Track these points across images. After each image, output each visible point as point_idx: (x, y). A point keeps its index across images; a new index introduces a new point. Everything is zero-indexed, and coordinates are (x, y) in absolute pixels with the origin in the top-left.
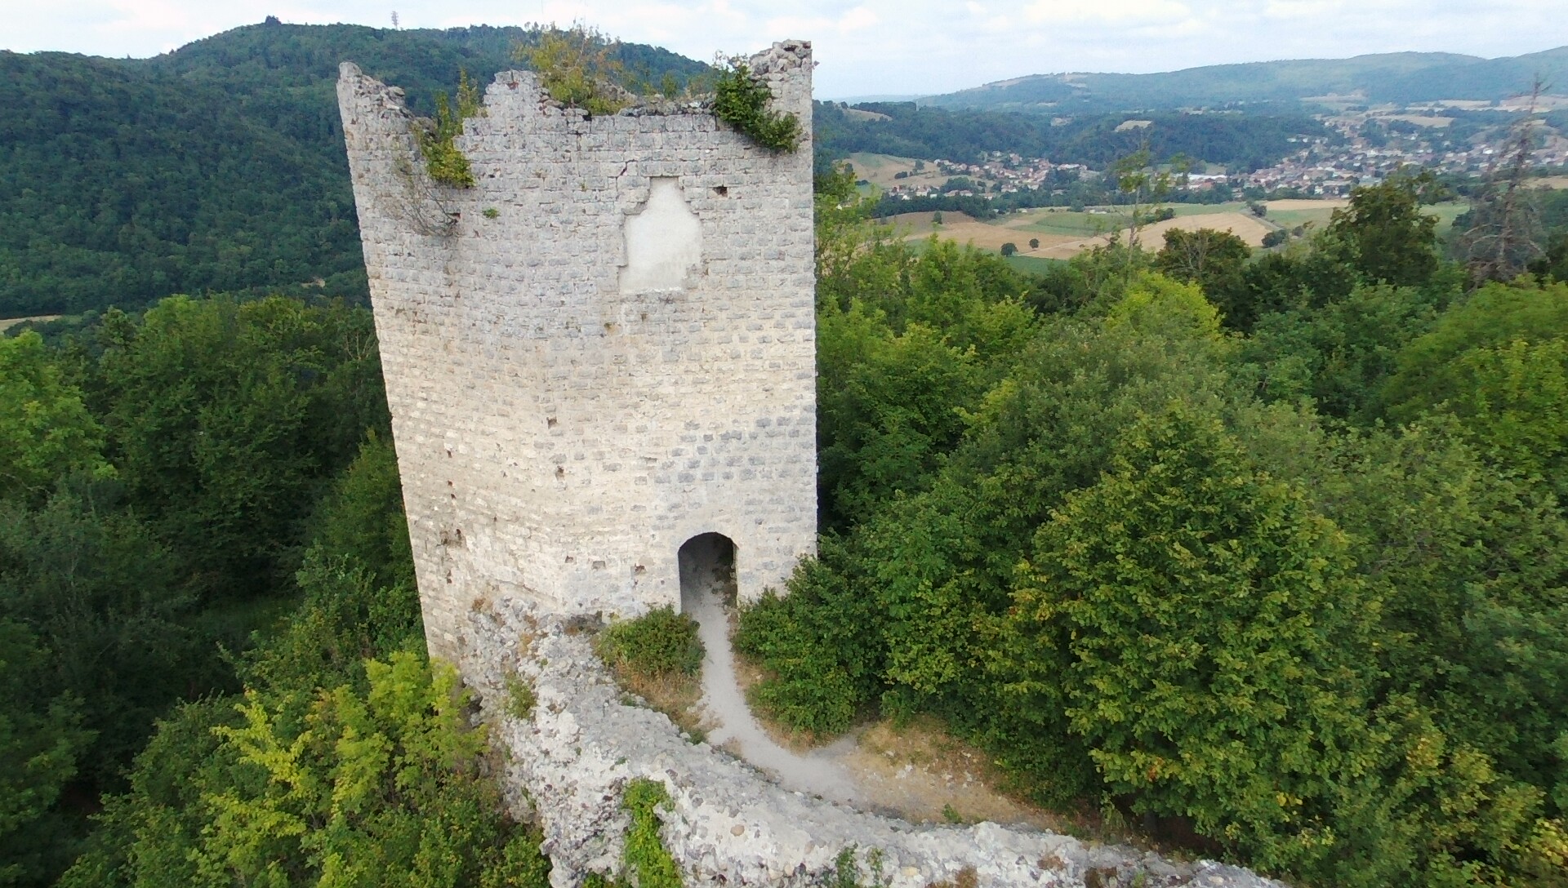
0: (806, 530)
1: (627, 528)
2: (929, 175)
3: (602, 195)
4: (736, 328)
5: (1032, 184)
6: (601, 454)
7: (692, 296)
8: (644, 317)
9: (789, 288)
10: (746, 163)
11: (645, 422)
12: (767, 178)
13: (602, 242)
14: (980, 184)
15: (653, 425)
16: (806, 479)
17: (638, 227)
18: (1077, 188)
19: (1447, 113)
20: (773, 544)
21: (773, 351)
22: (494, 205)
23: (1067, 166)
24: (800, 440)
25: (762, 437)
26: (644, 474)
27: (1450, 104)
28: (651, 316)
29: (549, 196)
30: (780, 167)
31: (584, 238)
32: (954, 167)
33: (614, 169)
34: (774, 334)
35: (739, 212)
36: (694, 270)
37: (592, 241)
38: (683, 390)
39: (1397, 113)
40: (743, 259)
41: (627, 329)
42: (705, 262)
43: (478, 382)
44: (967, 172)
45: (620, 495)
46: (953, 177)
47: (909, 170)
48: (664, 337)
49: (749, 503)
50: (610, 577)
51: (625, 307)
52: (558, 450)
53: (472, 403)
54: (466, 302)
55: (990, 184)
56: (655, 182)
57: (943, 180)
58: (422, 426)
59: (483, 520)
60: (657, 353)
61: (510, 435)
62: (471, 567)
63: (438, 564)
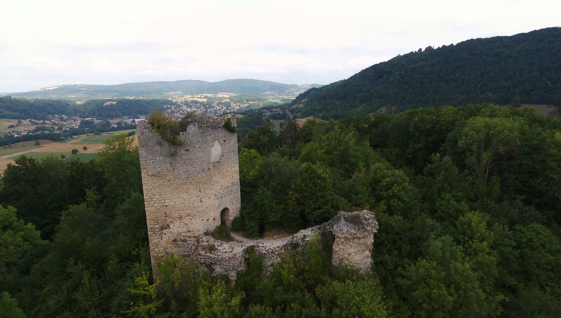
1: (212, 210)
2: (26, 126)
3: (208, 144)
4: (228, 166)
5: (75, 126)
6: (208, 195)
7: (221, 161)
8: (214, 166)
9: (235, 157)
10: (228, 135)
12: (231, 138)
13: (208, 153)
14: (51, 127)
15: (216, 188)
16: (239, 193)
17: (213, 149)
18: (95, 127)
19: (205, 98)
20: (235, 207)
21: (233, 169)
22: (188, 148)
23: (88, 119)
24: (238, 185)
25: (232, 186)
26: (215, 198)
27: (205, 95)
28: (216, 166)
29: (200, 145)
30: (233, 135)
31: (205, 152)
32: (37, 122)
33: (210, 139)
34: (233, 166)
35: (227, 144)
36: (221, 156)
38: (220, 179)
39: (192, 98)
40: (228, 153)
41: (212, 169)
42: (223, 154)
43: (179, 187)
44: (44, 123)
45: (211, 204)
46: (38, 126)
47: (15, 124)
48: (217, 170)
49: (231, 200)
50: (210, 222)
51: (211, 165)
52: (201, 196)
53: (176, 192)
54: (177, 170)
55: (56, 127)
56: (215, 140)
57: (34, 127)
58: (157, 202)
59: (177, 219)
60: (216, 173)
61: (188, 196)
62: (171, 233)
63: (159, 236)
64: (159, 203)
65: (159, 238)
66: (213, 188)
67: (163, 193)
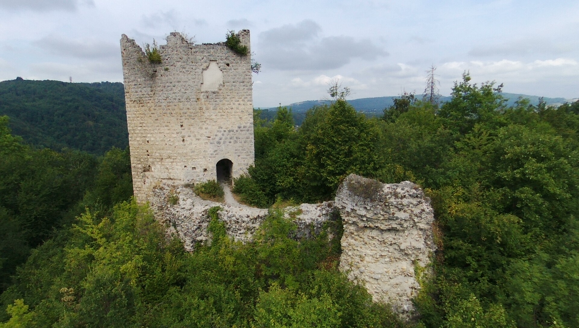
0: (252, 158)
1: (202, 157)
3: (197, 65)
4: (232, 101)
6: (195, 135)
7: (220, 92)
8: (207, 97)
9: (245, 91)
10: (234, 58)
11: (207, 126)
12: (240, 62)
13: (197, 77)
15: (209, 127)
16: (251, 143)
17: (206, 73)
20: (243, 162)
21: (242, 107)
22: (168, 67)
24: (249, 132)
25: (239, 131)
26: (207, 141)
28: (209, 97)
29: (183, 64)
30: (243, 59)
31: (192, 75)
33: (200, 58)
35: (233, 70)
36: (221, 85)
37: (194, 76)
38: (218, 117)
40: (234, 82)
41: (203, 100)
42: (224, 83)
43: (159, 118)
45: (200, 147)
48: (213, 103)
49: (236, 150)
50: (197, 172)
51: (202, 94)
52: (183, 134)
53: (156, 125)
54: (157, 95)
56: (211, 62)
58: (139, 135)
59: (158, 160)
60: (212, 107)
61: (168, 132)
62: (153, 177)
63: (141, 179)
64: (141, 137)
65: (141, 181)
66: (204, 127)
67: (144, 125)
